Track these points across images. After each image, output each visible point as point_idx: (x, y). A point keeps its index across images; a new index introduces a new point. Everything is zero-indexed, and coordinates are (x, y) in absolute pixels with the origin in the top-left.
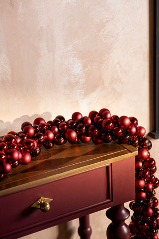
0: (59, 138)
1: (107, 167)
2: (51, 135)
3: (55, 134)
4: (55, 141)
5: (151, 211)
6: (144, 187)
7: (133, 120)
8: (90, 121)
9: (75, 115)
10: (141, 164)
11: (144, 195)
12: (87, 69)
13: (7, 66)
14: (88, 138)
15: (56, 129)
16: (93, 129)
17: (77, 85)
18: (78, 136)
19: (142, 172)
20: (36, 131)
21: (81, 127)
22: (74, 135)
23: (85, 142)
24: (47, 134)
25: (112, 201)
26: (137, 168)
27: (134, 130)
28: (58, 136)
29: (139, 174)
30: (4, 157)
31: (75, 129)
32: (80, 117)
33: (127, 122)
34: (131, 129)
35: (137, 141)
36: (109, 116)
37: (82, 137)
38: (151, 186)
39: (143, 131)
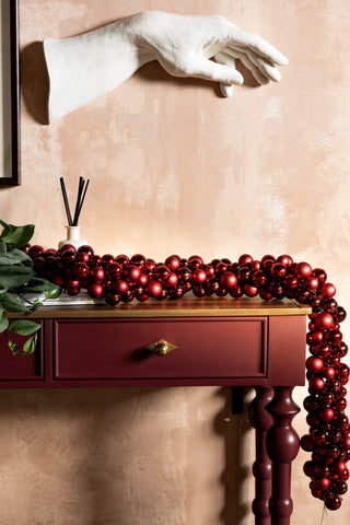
0: (213, 281)
1: (263, 322)
2: (202, 276)
3: (208, 276)
4: (207, 285)
5: (331, 413)
6: (321, 371)
7: (319, 272)
8: (258, 266)
9: (244, 258)
10: (320, 336)
11: (321, 383)
12: (292, 216)
14: (254, 289)
15: (212, 271)
16: (259, 275)
18: (240, 283)
19: (318, 346)
20: (181, 265)
21: (246, 271)
22: (233, 280)
24: (197, 273)
25: (267, 377)
30: (118, 270)
31: (236, 273)
32: (249, 261)
33: (307, 270)
34: (310, 281)
35: (318, 301)
37: (246, 286)
38: (332, 372)
39: (331, 290)
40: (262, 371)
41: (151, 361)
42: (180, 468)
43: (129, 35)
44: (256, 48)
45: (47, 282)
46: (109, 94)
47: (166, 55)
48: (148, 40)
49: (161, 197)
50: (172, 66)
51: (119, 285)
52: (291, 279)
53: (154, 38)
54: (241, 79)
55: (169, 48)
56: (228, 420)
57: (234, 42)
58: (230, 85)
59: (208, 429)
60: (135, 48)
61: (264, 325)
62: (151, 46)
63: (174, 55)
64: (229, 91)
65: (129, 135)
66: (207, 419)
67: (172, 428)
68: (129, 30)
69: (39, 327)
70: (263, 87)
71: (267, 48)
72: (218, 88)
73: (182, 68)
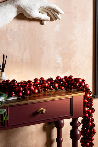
0: (50, 86)
1: (71, 99)
2: (47, 85)
3: (48, 84)
4: (48, 88)
5: (90, 123)
6: (87, 111)
7: (83, 80)
8: (64, 80)
9: (58, 77)
10: (86, 101)
11: (87, 115)
12: (64, 61)
13: (29, 56)
14: (63, 87)
15: (49, 82)
16: (65, 83)
17: (59, 68)
18: (59, 86)
19: (86, 104)
20: (40, 82)
21: (60, 82)
22: (57, 85)
23: (62, 89)
24: (45, 84)
25: (72, 115)
26: (85, 102)
27: (83, 84)
28: (50, 85)
29: (85, 105)
30: (27, 87)
31: (57, 83)
32: (60, 78)
33: (81, 80)
34: (82, 84)
35: (85, 90)
36: (73, 78)
37: (60, 87)
38: (91, 111)
39: (88, 86)
40: (71, 114)
41: (38, 115)
42: (33, 144)
43: (15, 5)
44: (55, 9)
45: (4, 94)
46: (6, 25)
47: (28, 12)
48: (22, 7)
49: (25, 58)
50: (29, 15)
51: (27, 92)
52: (76, 84)
53: (24, 6)
54: (49, 19)
55: (29, 9)
56: (47, 126)
57: (49, 7)
58: (45, 21)
59: (41, 130)
60: (17, 9)
61: (71, 100)
62: (23, 8)
63: (30, 12)
64: (45, 22)
65: (14, 38)
66: (41, 127)
67: (31, 132)
68: (15, 3)
69: (5, 110)
70: (54, 21)
71: (58, 9)
72: (41, 21)
73: (32, 16)
